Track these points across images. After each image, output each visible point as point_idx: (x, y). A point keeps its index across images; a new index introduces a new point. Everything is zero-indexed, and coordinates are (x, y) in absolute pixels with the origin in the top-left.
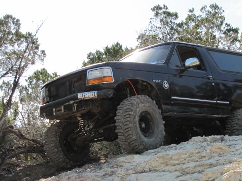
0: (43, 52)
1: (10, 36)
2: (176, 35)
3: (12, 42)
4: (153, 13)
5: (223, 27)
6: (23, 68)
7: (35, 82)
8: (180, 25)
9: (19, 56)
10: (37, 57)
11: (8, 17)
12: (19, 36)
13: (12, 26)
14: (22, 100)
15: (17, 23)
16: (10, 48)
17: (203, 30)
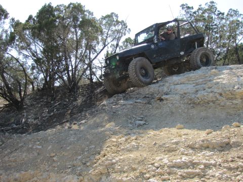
0: (129, 29)
1: (114, 23)
2: (193, 18)
3: (115, 26)
4: (181, 8)
5: (216, 13)
6: (120, 37)
7: (125, 43)
8: (195, 13)
9: (118, 31)
10: (126, 32)
11: (112, 13)
12: (118, 22)
13: (114, 17)
15: (117, 16)
16: (114, 28)
17: (206, 15)
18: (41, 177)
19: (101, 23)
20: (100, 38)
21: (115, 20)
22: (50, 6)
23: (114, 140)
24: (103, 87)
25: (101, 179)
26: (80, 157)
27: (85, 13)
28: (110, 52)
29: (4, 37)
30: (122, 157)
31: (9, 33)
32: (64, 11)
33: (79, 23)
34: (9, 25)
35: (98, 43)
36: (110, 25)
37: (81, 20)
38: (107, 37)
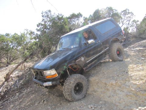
3: (128, 14)
7: (133, 22)
9: (129, 17)
11: (126, 9)
12: (129, 13)
14: (130, 27)
15: (129, 10)
18: (99, 80)
19: (121, 14)
20: (121, 21)
21: (128, 12)
22: (98, 10)
23: (131, 66)
24: (123, 43)
25: (126, 82)
26: (115, 73)
27: (114, 11)
28: (125, 27)
29: (81, 25)
30: (135, 74)
31: (83, 23)
32: (104, 11)
33: (111, 15)
34: (83, 20)
35: (120, 23)
36: (125, 14)
37: (112, 14)
38: (124, 20)
